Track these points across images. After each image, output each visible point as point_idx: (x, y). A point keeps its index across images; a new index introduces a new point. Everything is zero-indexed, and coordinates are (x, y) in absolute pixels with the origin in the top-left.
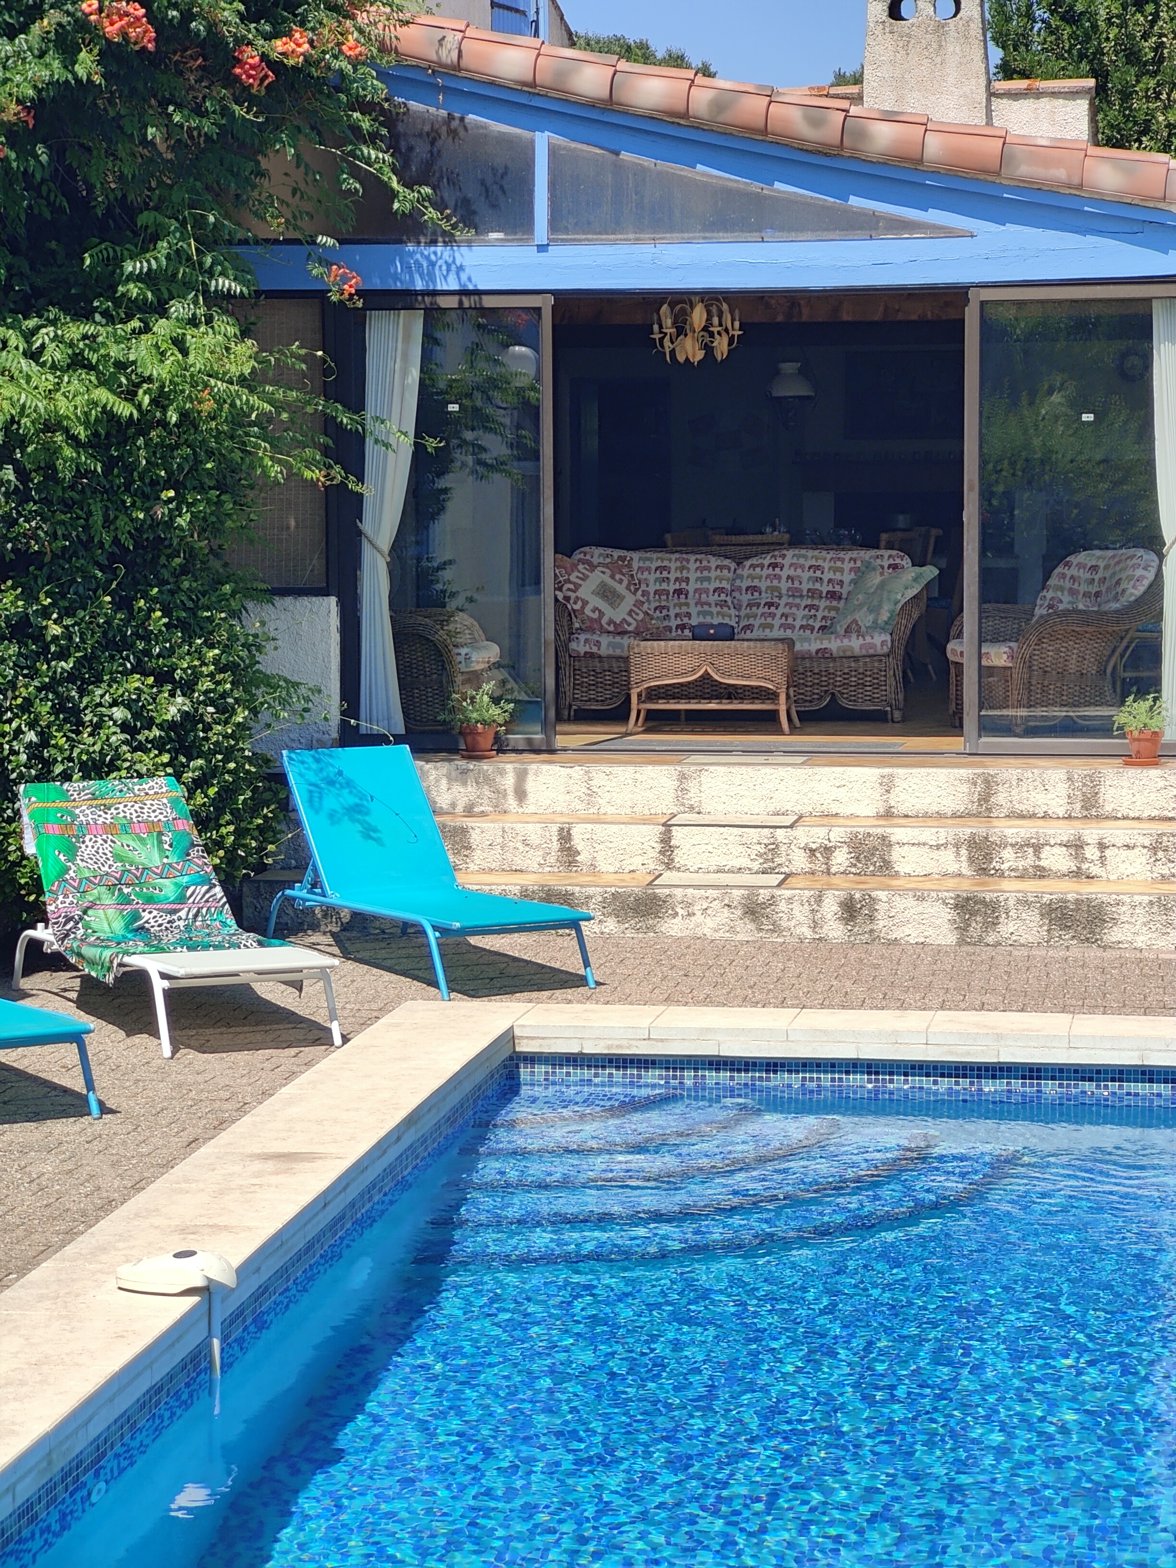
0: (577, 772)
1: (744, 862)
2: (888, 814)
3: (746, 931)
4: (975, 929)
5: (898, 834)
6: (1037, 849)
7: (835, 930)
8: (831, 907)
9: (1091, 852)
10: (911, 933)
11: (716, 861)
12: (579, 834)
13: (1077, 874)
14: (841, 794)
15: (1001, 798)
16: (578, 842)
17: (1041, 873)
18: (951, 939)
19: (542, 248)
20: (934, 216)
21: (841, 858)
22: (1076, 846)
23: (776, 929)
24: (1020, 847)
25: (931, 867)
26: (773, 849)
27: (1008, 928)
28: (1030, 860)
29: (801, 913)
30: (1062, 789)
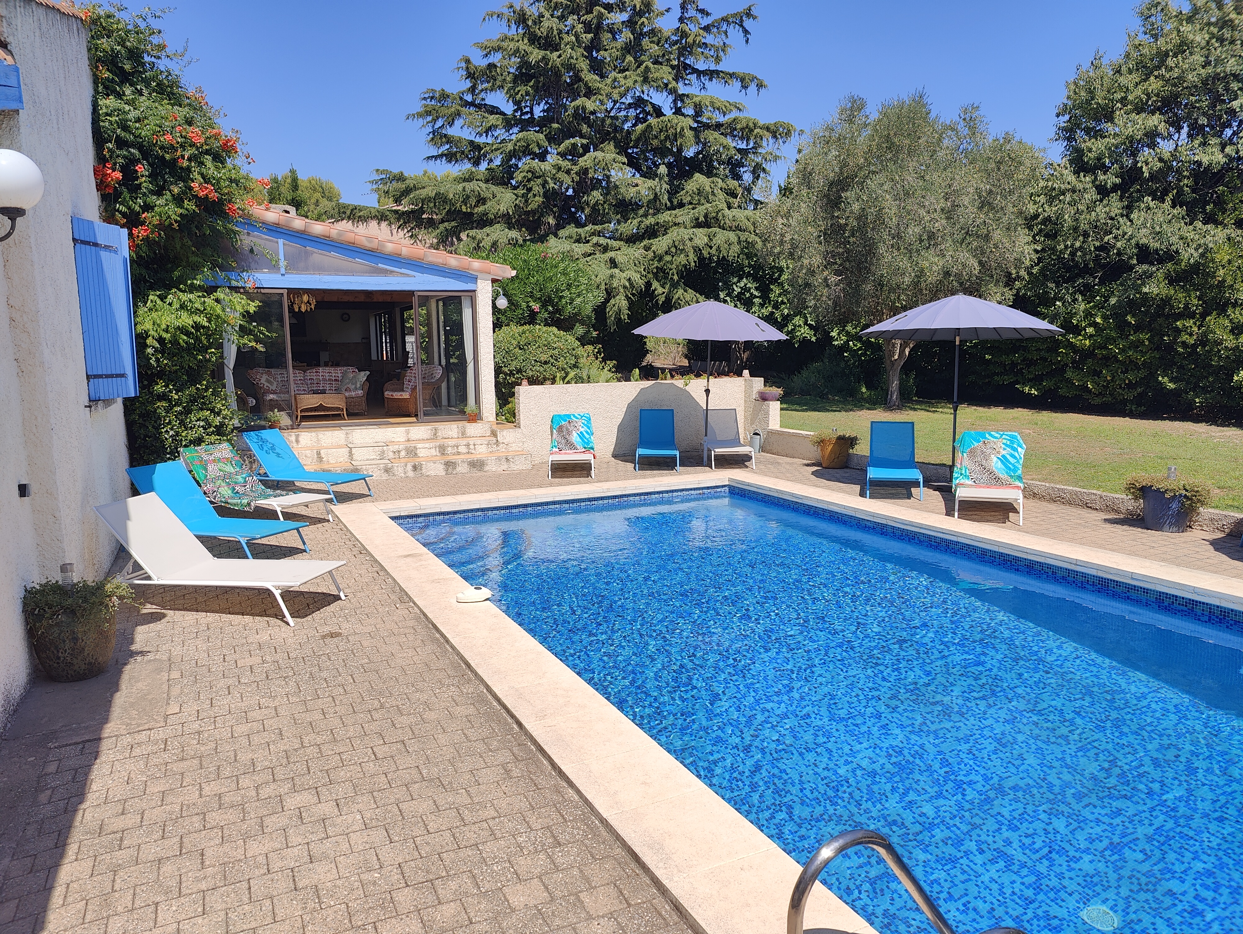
0: (313, 434)
1: (374, 457)
2: (408, 440)
3: (385, 476)
4: (450, 470)
5: (419, 446)
6: (457, 447)
7: (411, 474)
8: (409, 467)
9: (472, 447)
10: (432, 473)
11: (365, 458)
12: (323, 452)
13: (468, 453)
14: (394, 436)
15: (439, 434)
16: (323, 455)
17: (459, 453)
18: (444, 473)
19: (283, 275)
20: (403, 271)
21: (403, 454)
22: (468, 445)
23: (394, 475)
24: (453, 447)
25: (429, 454)
26: (383, 452)
27: (459, 469)
28: (456, 450)
29: (401, 470)
30: (456, 430)
